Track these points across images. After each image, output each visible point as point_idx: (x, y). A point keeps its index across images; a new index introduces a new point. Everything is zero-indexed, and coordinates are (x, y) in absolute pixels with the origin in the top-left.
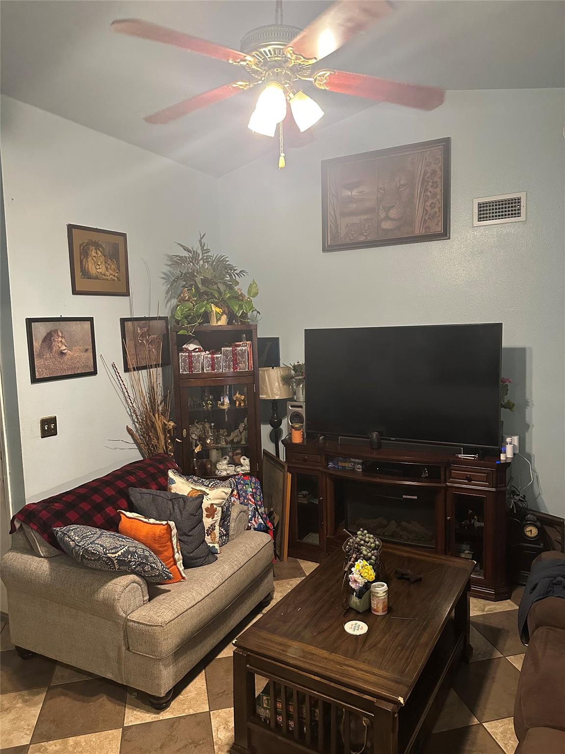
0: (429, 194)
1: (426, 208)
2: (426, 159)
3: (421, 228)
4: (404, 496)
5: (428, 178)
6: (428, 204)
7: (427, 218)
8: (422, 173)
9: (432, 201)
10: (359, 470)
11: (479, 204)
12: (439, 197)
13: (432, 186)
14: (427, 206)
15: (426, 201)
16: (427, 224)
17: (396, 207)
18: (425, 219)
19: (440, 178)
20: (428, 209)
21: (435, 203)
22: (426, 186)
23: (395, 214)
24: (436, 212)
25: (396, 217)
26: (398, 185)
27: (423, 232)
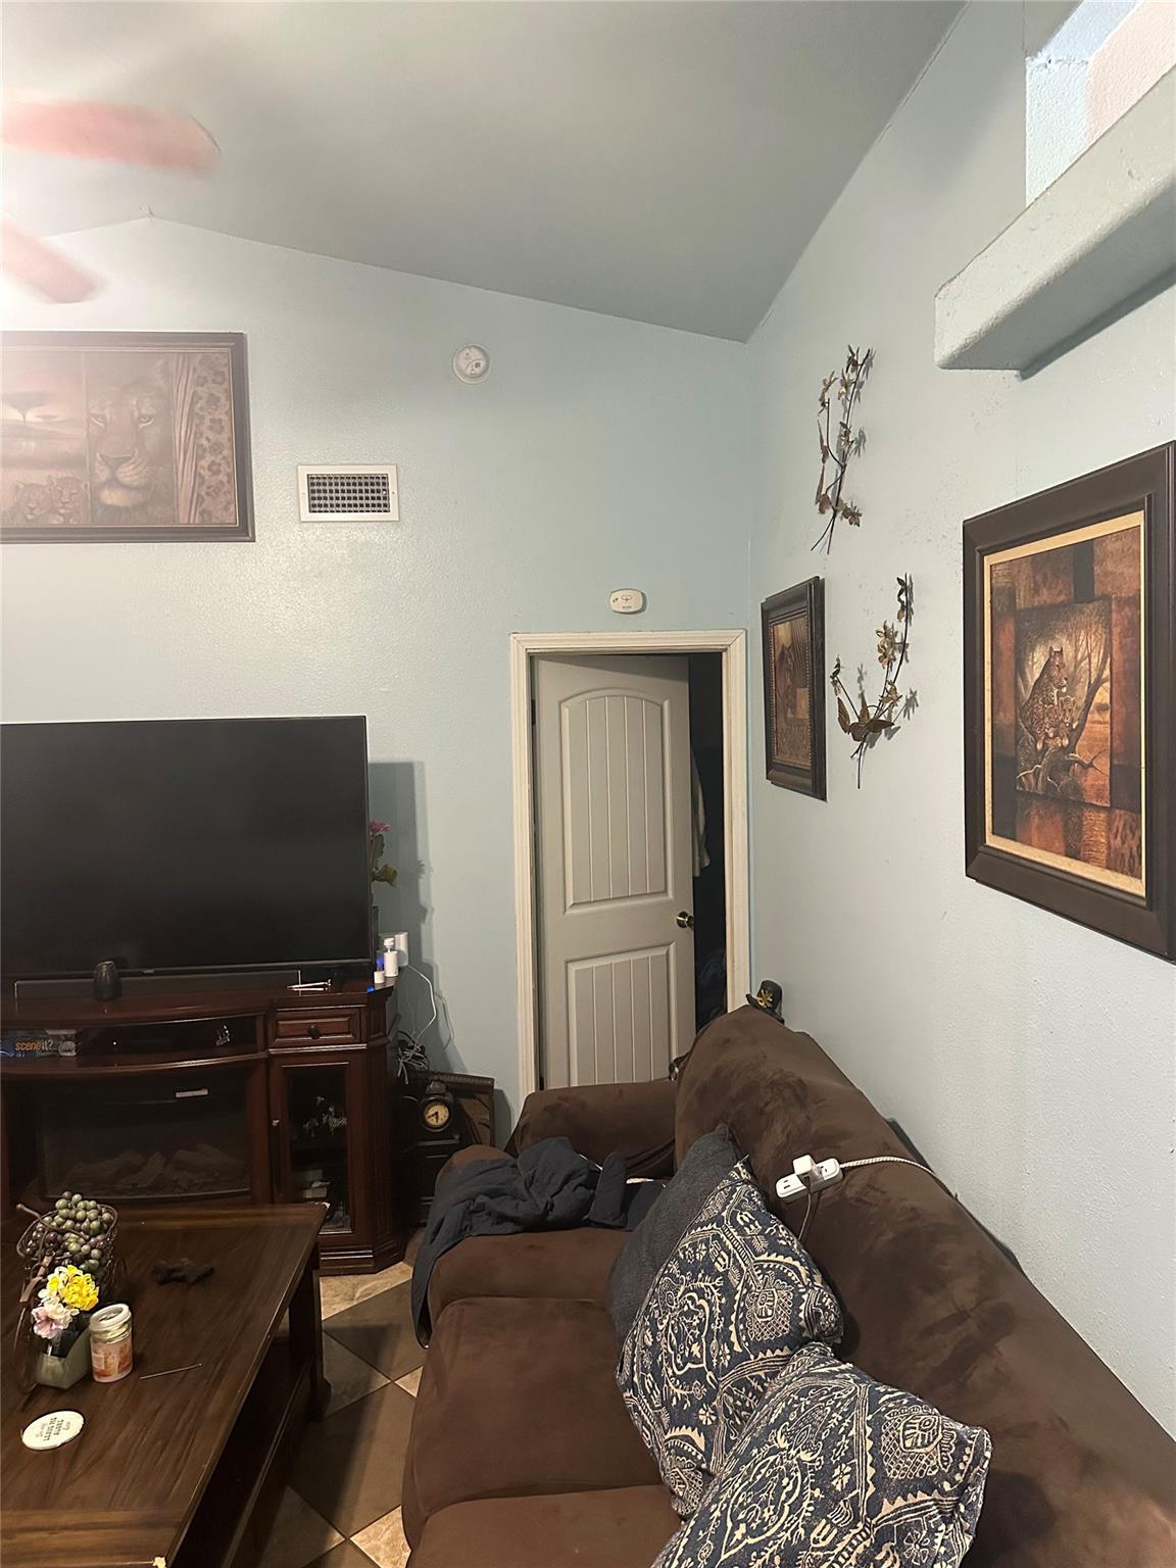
0: (204, 442)
1: (202, 471)
2: (195, 370)
3: (193, 512)
4: (178, 1095)
5: (201, 409)
6: (204, 463)
7: (203, 493)
8: (188, 399)
9: (213, 459)
10: (69, 1054)
11: (310, 477)
12: (226, 452)
13: (211, 428)
14: (203, 468)
15: (199, 458)
16: (204, 506)
17: (132, 461)
18: (198, 495)
19: (226, 413)
20: (206, 473)
21: (219, 465)
22: (197, 426)
23: (131, 476)
24: (221, 483)
25: (135, 484)
26: (136, 414)
27: (195, 521)
